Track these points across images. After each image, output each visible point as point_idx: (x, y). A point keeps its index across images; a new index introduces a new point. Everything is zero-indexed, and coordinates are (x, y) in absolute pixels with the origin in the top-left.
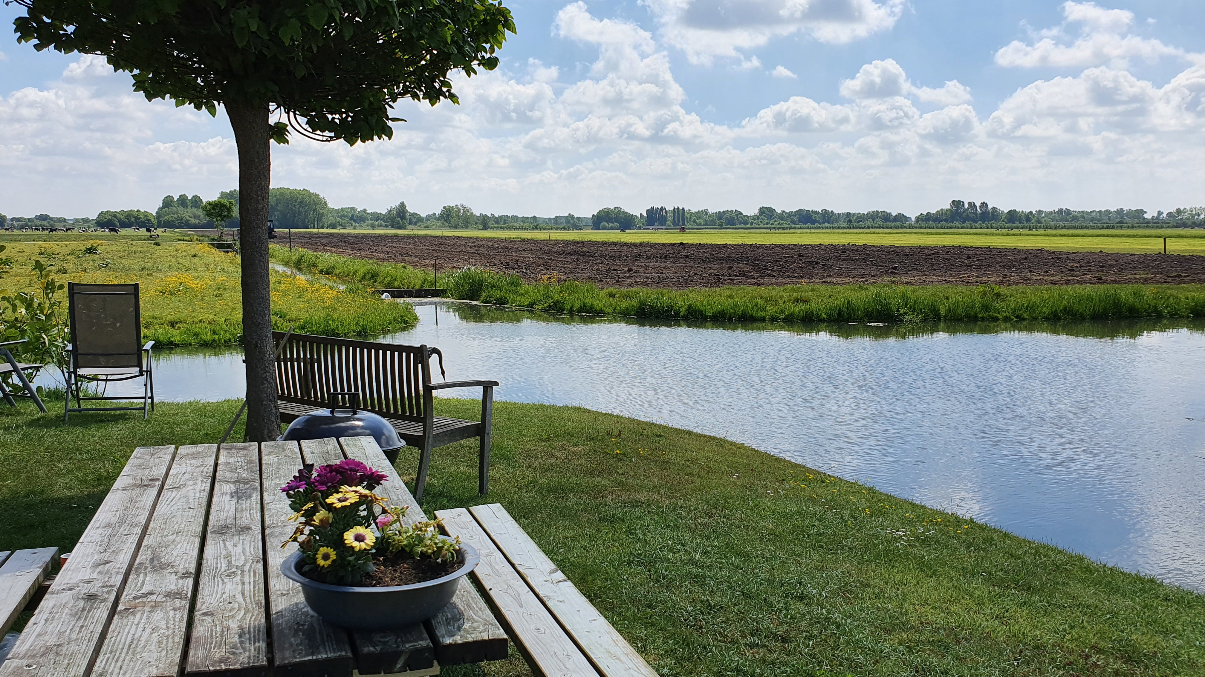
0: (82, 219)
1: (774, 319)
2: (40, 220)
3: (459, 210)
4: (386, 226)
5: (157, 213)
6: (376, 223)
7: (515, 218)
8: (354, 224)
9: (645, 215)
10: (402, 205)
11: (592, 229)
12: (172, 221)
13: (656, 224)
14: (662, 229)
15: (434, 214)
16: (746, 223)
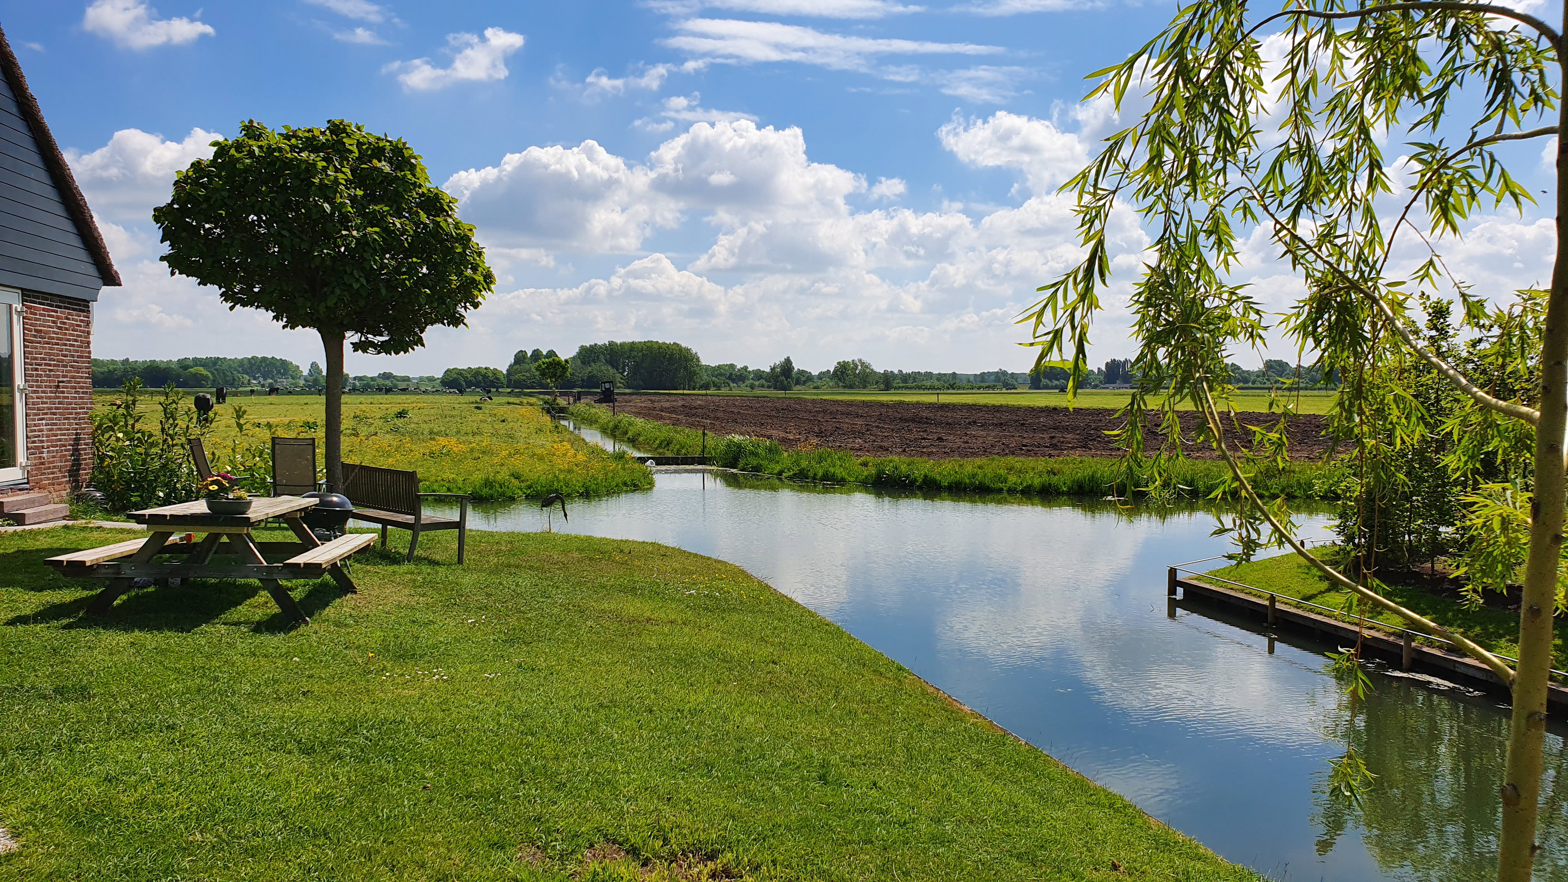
0: (427, 378)
1: (1012, 491)
2: (384, 379)
3: (857, 366)
4: (769, 387)
5: (507, 371)
6: (757, 383)
7: (929, 375)
8: (731, 384)
9: (1104, 369)
10: (788, 361)
11: (1030, 388)
12: (524, 380)
13: (1118, 381)
14: (1126, 388)
15: (828, 371)
16: (1246, 381)
